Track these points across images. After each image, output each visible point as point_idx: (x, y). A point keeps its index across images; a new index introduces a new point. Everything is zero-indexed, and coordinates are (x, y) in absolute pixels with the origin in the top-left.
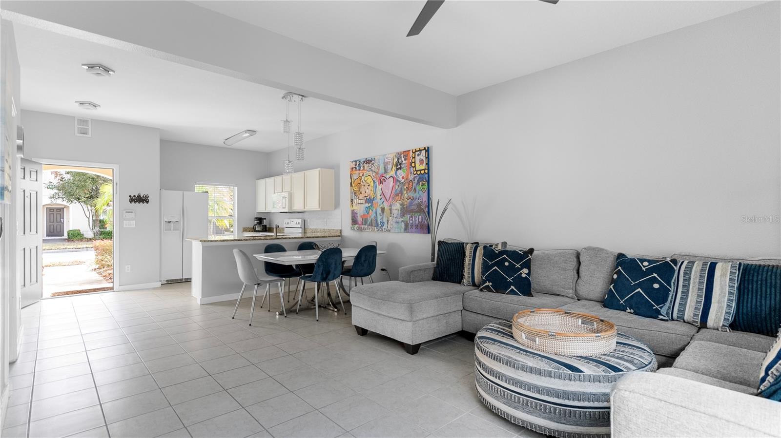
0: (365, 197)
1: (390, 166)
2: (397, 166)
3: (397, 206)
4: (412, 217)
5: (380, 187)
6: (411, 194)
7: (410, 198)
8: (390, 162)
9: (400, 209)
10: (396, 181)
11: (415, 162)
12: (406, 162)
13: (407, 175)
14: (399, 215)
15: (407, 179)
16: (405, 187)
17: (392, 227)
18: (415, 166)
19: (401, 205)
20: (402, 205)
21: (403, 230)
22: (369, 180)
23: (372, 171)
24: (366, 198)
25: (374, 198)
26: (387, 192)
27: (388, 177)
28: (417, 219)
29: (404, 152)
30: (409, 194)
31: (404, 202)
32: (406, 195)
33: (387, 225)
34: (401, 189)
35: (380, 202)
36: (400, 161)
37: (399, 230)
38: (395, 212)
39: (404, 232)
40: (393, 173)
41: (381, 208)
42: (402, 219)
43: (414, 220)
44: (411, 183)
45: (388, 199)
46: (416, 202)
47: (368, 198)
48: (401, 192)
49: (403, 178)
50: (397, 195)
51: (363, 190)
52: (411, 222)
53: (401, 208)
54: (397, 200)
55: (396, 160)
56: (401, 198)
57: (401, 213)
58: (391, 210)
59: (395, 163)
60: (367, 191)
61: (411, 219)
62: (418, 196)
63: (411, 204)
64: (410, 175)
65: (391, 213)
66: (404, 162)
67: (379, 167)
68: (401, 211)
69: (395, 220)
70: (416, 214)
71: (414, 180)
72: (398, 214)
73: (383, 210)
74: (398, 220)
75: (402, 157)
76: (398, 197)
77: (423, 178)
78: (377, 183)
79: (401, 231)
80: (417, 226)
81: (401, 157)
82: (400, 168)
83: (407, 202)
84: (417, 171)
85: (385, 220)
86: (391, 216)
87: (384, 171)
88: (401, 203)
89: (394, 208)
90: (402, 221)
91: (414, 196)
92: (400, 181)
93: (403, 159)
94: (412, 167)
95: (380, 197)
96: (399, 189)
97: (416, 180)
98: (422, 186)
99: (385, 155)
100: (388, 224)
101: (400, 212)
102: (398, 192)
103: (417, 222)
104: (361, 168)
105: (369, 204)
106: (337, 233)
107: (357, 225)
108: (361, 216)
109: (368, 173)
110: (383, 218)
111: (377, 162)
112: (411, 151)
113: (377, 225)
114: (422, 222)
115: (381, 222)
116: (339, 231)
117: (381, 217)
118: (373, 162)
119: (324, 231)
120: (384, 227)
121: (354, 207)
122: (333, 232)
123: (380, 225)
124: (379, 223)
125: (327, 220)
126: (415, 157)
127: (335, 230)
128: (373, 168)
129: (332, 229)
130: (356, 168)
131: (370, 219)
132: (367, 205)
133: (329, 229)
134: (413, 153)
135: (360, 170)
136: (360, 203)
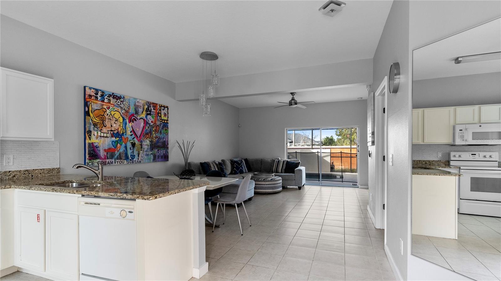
0: (111, 131)
1: (140, 110)
2: (147, 112)
3: (147, 143)
4: (158, 151)
5: (130, 125)
6: (158, 135)
7: (157, 137)
8: (140, 106)
9: (149, 145)
10: (146, 123)
11: (161, 113)
12: (154, 111)
13: (156, 121)
14: (149, 149)
15: (155, 123)
16: (154, 129)
17: (142, 159)
18: (161, 116)
19: (150, 142)
20: (151, 142)
21: (152, 160)
22: (117, 115)
23: (121, 108)
24: (112, 132)
25: (123, 133)
26: (138, 130)
27: (139, 117)
28: (162, 152)
29: (153, 103)
30: (157, 135)
31: (153, 139)
32: (154, 135)
33: (137, 157)
34: (151, 130)
35: (130, 138)
36: (150, 109)
37: (149, 160)
38: (145, 147)
39: (153, 162)
40: (143, 116)
41: (132, 143)
42: (151, 153)
43: (160, 153)
44: (158, 127)
45: (139, 137)
46: (162, 140)
47: (116, 132)
48: (151, 132)
49: (152, 122)
50: (147, 134)
51: (107, 123)
52: (158, 154)
53: (150, 144)
54: (147, 138)
55: (147, 107)
56: (150, 137)
57: (150, 148)
58: (141, 145)
59: (145, 109)
60: (114, 125)
61: (158, 152)
62: (163, 137)
63: (158, 142)
64: (157, 121)
65: (142, 148)
66: (153, 110)
67: (130, 107)
68: (150, 146)
69: (145, 153)
70: (162, 149)
71: (160, 126)
72: (148, 149)
73: (133, 145)
74: (147, 153)
75: (152, 106)
76: (148, 136)
77: (166, 125)
78: (127, 121)
79: (150, 160)
80: (162, 157)
81: (151, 106)
82: (150, 114)
83: (155, 140)
84: (162, 120)
85: (136, 153)
86: (141, 150)
87: (135, 112)
88: (150, 140)
89: (145, 144)
90: (151, 154)
91: (160, 136)
92: (149, 124)
93: (152, 108)
94: (159, 116)
95: (130, 134)
96: (149, 130)
97: (162, 126)
98: (165, 130)
99: (136, 99)
100: (138, 156)
101: (149, 147)
102: (148, 132)
103: (162, 154)
104: (106, 101)
105: (117, 139)
106: (51, 174)
107: (98, 160)
108: (105, 150)
109: (116, 109)
110: (133, 152)
111: (127, 101)
112: (158, 105)
113: (127, 158)
114: (165, 154)
115: (131, 155)
116: (56, 170)
117: (132, 151)
118: (122, 100)
119: (10, 175)
120: (134, 160)
121: (94, 140)
122: (41, 174)
123: (130, 158)
124: (130, 156)
125: (13, 156)
126: (161, 110)
127: (47, 170)
128: (122, 106)
129: (37, 170)
130: (97, 98)
131: (118, 153)
132: (114, 139)
133: (27, 171)
134: (160, 107)
135: (103, 101)
136: (103, 137)
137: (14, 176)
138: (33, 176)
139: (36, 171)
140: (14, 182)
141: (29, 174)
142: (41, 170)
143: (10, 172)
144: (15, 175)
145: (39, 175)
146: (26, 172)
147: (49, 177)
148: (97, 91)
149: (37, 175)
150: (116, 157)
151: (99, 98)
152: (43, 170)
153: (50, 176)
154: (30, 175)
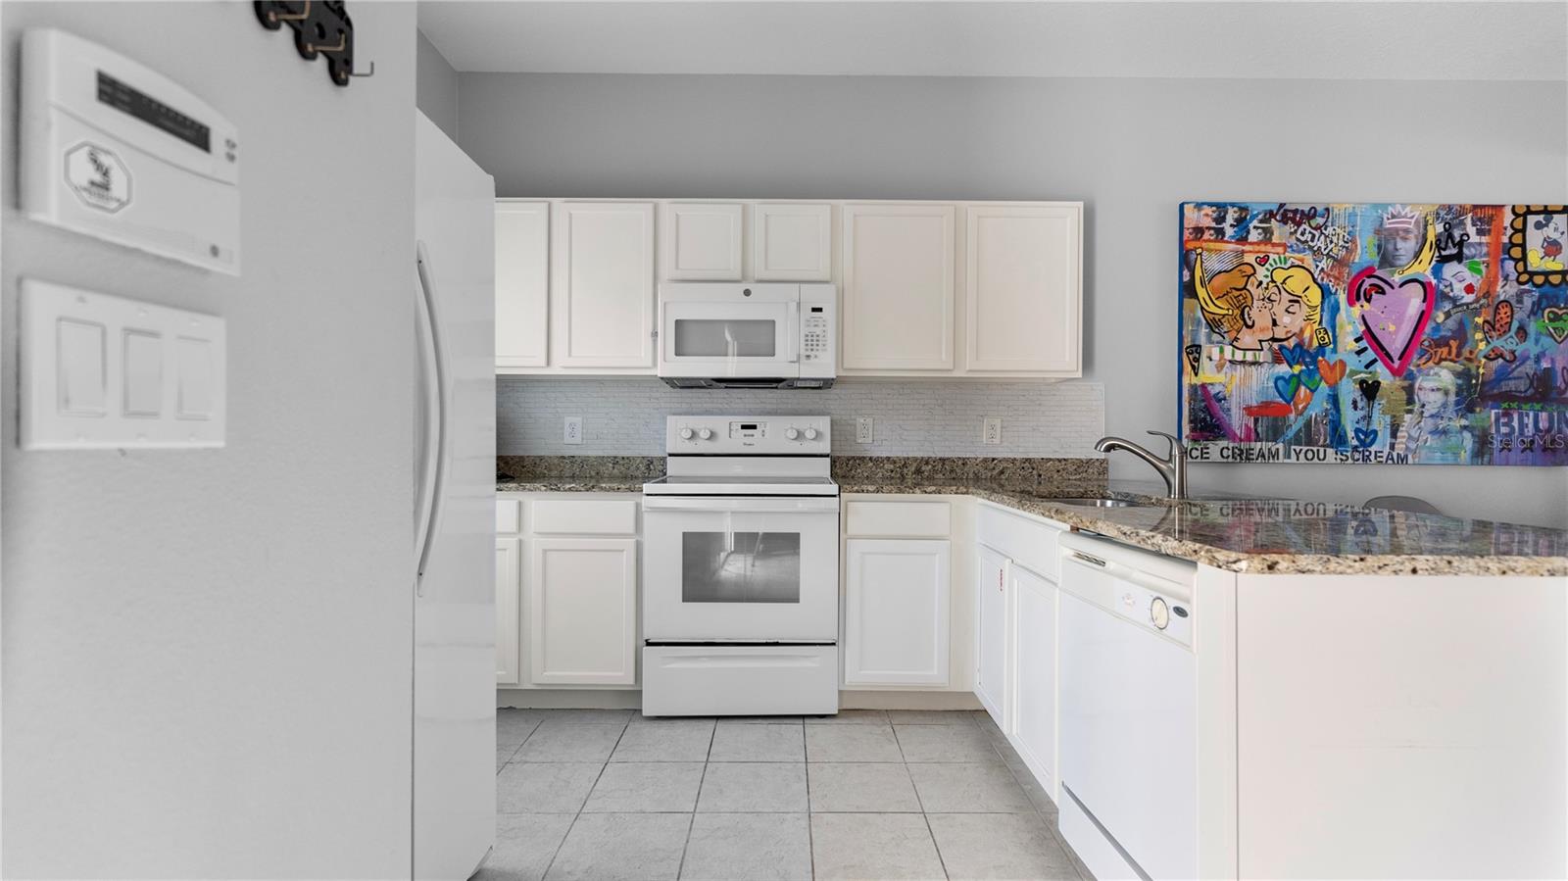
0: (1274, 340)
1: (1406, 247)
2: (1439, 248)
3: (1438, 380)
4: (1507, 414)
5: (1356, 310)
6: (1507, 343)
7: (1501, 356)
8: (1407, 231)
9: (1453, 389)
10: (1432, 295)
11: (1523, 246)
12: (1484, 239)
13: (1491, 283)
14: (1451, 408)
15: (1487, 295)
16: (1479, 320)
17: (1413, 446)
18: (1524, 258)
19: (1458, 375)
20: (1465, 375)
21: (1465, 456)
22: (1298, 281)
23: (1317, 252)
24: (1276, 346)
25: (1322, 347)
26: (1392, 328)
27: (1397, 279)
28: (1529, 421)
29: (1475, 207)
30: (1497, 343)
31: (1472, 366)
32: (1482, 346)
33: (1389, 440)
34: (1461, 324)
35: (1353, 363)
36: (1457, 234)
37: (1449, 456)
38: (1432, 401)
39: (1472, 464)
40: (1423, 268)
41: (1362, 382)
42: (1464, 422)
43: (1515, 424)
44: (1504, 311)
45: (1395, 355)
46: (1529, 368)
47: (1292, 343)
48: (1461, 334)
49: (1469, 289)
50: (1442, 342)
51: (1259, 315)
52: (1504, 430)
53: (1459, 387)
54: (1441, 360)
55: (1440, 228)
56: (1458, 355)
57: (1457, 403)
58: (1410, 391)
59: (1431, 237)
60: (1286, 319)
61: (1503, 420)
62: (1534, 350)
63: (1502, 375)
64: (1501, 283)
65: (1410, 401)
66: (1474, 238)
67: (1353, 241)
68: (1457, 394)
69: (1428, 424)
70: (1527, 406)
71: (1520, 301)
72: (1445, 405)
73: (1370, 390)
74: (1442, 424)
75: (1468, 221)
76: (1445, 350)
77: (1557, 297)
78: (1342, 297)
79: (1456, 455)
80: (1530, 447)
81: (1462, 223)
82: (1459, 257)
83: (1484, 369)
84: (1532, 274)
85: (1380, 422)
86: (1410, 412)
87: (1377, 259)
88: (1459, 367)
89: (1428, 385)
90: (1465, 428)
91: (1520, 349)
92: (1454, 300)
93: (1471, 230)
94: (1511, 258)
95: (1356, 347)
96: (1451, 324)
97: (1528, 302)
98: (1550, 320)
99: (1385, 206)
100: (1394, 435)
101: (1452, 398)
102: (1450, 334)
103: (1530, 431)
104: (1254, 236)
105: (1297, 369)
106: (1084, 475)
107: (1223, 443)
108: (1249, 410)
109: (1293, 257)
110: (1368, 418)
111: (1341, 221)
112: (1508, 212)
113: (1338, 439)
114: (1549, 430)
115: (1357, 431)
116: (1097, 464)
117: (1360, 413)
118: (1320, 221)
119: (994, 468)
120: (1373, 449)
121: (1208, 374)
122: (1058, 471)
123: (1355, 442)
124: (1351, 434)
125: (1002, 421)
126: (1523, 231)
127: (1074, 462)
128: (1320, 243)
129: (1051, 459)
130: (1220, 232)
131: (1301, 422)
132: (1283, 369)
133: (1028, 460)
134: (1517, 215)
135: (1243, 240)
136: (1243, 362)
137: (1002, 472)
138: (1040, 476)
139: (1049, 464)
140: (1002, 486)
141: (1033, 469)
142: (1059, 460)
143: (993, 459)
144: (1003, 468)
145: (1055, 476)
146: (1027, 464)
147: (1079, 483)
148: (1221, 208)
149: (1049, 475)
150: (1290, 434)
151: (1229, 232)
152: (1063, 463)
153: (1080, 480)
154: (1035, 472)
